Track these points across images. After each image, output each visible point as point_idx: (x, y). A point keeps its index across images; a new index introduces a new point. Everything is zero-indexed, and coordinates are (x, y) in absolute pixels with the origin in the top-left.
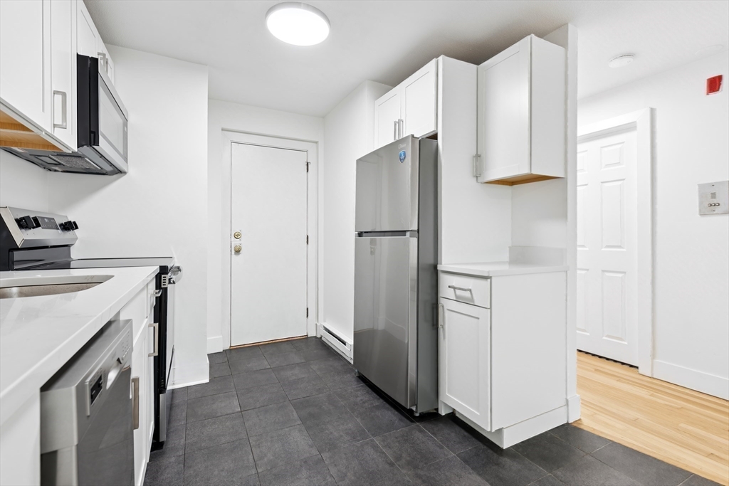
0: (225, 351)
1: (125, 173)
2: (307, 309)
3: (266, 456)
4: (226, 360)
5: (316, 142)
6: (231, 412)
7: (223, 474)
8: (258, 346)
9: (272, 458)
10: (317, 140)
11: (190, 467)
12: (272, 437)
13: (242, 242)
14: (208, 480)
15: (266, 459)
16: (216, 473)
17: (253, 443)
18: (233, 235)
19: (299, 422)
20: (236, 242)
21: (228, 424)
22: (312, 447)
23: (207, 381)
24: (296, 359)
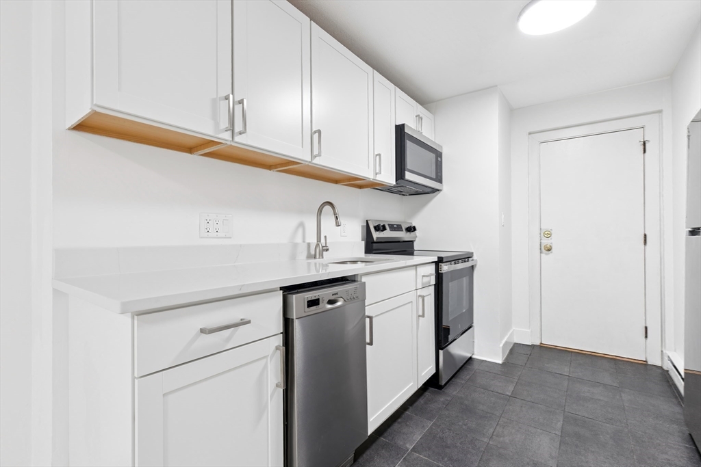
0: (533, 346)
1: (441, 190)
2: (646, 328)
3: (504, 437)
4: (529, 353)
5: (660, 111)
6: (502, 392)
7: (464, 427)
8: (572, 352)
9: (507, 441)
10: (660, 109)
11: (448, 410)
12: (520, 428)
13: (553, 242)
14: (453, 424)
15: (502, 439)
16: (460, 423)
17: (501, 422)
18: (542, 234)
19: (559, 433)
20: (545, 242)
21: (493, 399)
22: (552, 458)
23: (500, 362)
24: (607, 379)
